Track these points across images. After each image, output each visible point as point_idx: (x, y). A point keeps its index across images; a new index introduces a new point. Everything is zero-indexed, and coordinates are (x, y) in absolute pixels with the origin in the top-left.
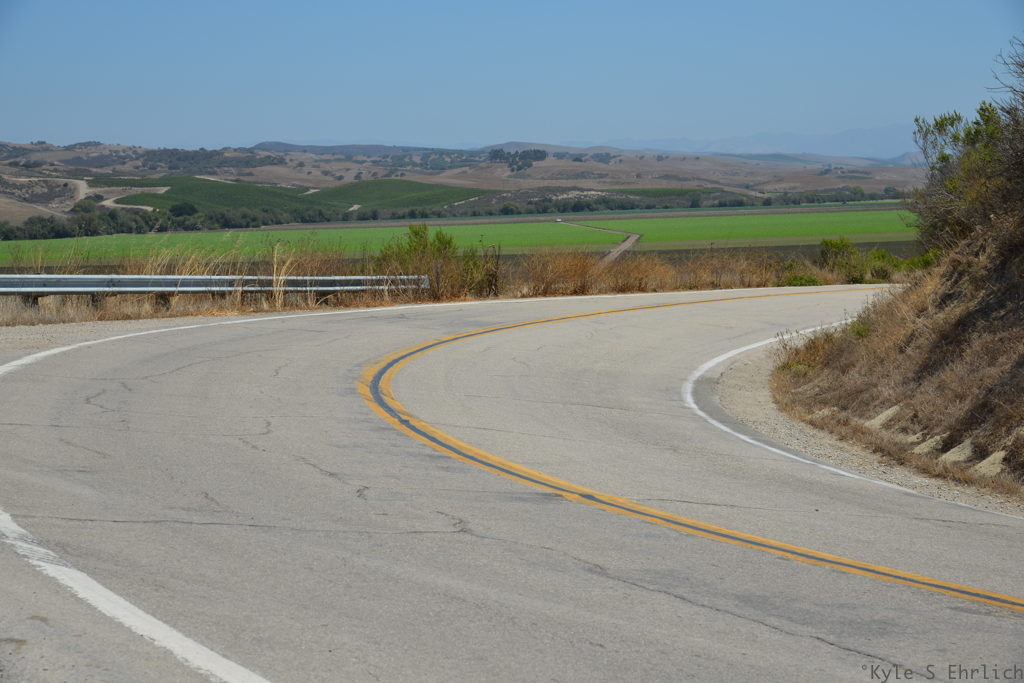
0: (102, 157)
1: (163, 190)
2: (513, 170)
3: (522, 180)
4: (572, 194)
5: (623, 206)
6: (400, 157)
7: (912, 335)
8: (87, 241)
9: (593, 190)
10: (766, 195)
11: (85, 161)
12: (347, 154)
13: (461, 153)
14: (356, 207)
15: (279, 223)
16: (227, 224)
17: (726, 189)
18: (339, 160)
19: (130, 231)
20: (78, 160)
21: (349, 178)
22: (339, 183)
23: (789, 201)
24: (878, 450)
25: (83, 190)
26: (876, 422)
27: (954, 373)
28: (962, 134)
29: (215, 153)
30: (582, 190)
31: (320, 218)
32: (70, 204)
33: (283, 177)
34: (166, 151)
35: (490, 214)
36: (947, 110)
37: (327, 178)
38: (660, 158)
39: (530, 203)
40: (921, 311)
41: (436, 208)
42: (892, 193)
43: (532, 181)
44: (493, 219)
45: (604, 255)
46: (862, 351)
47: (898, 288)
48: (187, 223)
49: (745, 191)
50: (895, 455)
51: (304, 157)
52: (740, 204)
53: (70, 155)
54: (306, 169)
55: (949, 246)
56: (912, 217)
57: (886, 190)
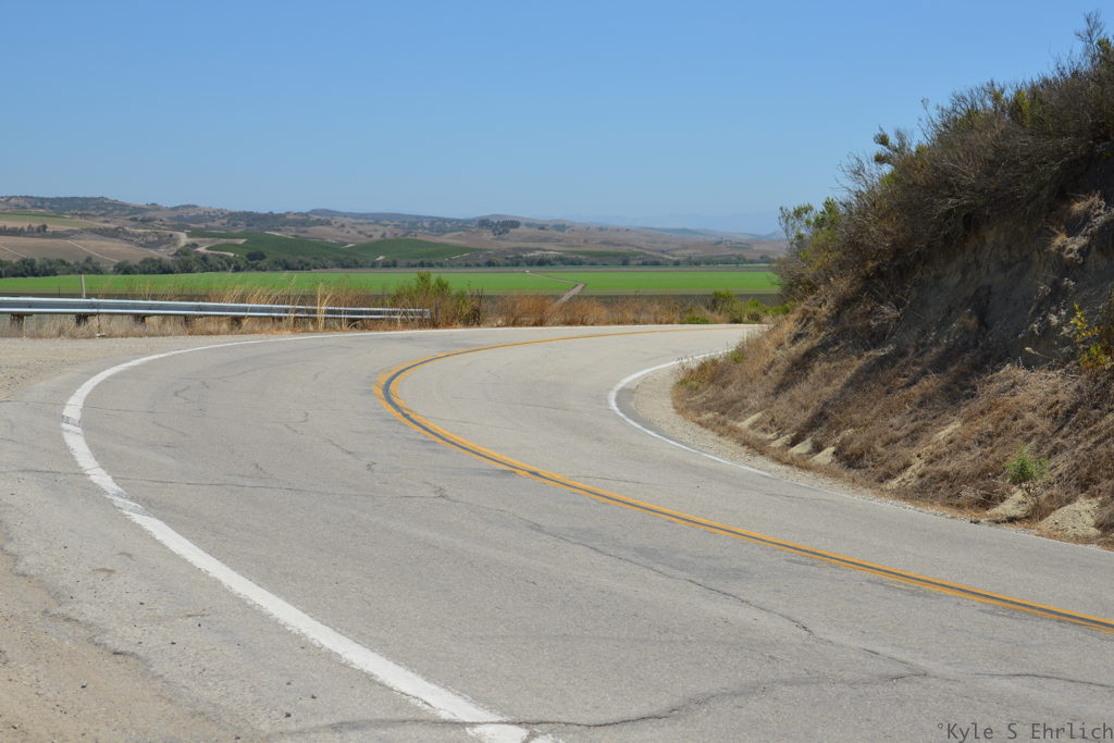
0: (198, 215)
1: (241, 241)
2: (495, 235)
3: (500, 242)
4: (537, 253)
5: (573, 263)
6: (414, 222)
7: (773, 362)
8: (184, 277)
9: (552, 251)
10: (676, 259)
11: (185, 218)
12: (377, 219)
13: (458, 221)
14: (381, 258)
15: (325, 267)
16: (287, 267)
17: (648, 253)
18: (369, 223)
19: (217, 270)
20: (180, 218)
21: (377, 236)
22: (371, 240)
23: (693, 263)
24: (746, 444)
25: (184, 239)
26: (745, 424)
27: (801, 390)
28: (813, 220)
29: (280, 215)
30: (545, 250)
31: (356, 265)
32: (174, 250)
33: (330, 234)
34: (244, 213)
35: (478, 265)
36: (803, 203)
37: (361, 236)
38: (601, 229)
39: (507, 258)
40: (780, 345)
41: (439, 261)
42: (765, 259)
43: (508, 244)
44: (480, 269)
45: (557, 298)
46: (737, 372)
47: (765, 327)
48: (259, 266)
49: (661, 255)
50: (757, 448)
51: (344, 221)
52: (657, 264)
53: (174, 214)
54: (346, 229)
55: (801, 299)
56: (776, 278)
57: (762, 257)
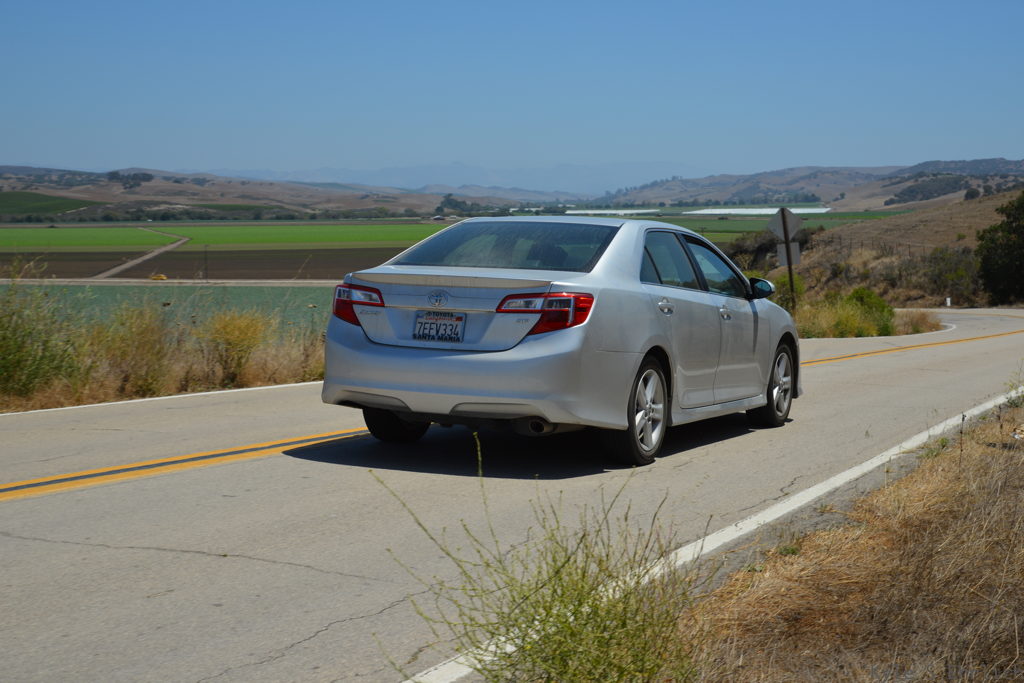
2: (125, 188)
3: (127, 196)
4: (163, 207)
5: (202, 217)
6: (40, 175)
9: (181, 204)
13: (91, 174)
17: (287, 207)
23: (331, 216)
30: (172, 204)
35: (94, 220)
38: (243, 183)
39: (127, 212)
41: (49, 215)
42: (410, 213)
43: (141, 197)
44: (95, 224)
49: (301, 209)
52: (292, 218)
57: (406, 211)
